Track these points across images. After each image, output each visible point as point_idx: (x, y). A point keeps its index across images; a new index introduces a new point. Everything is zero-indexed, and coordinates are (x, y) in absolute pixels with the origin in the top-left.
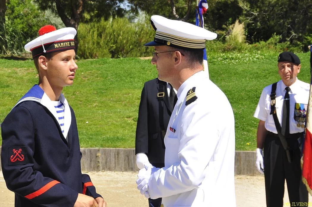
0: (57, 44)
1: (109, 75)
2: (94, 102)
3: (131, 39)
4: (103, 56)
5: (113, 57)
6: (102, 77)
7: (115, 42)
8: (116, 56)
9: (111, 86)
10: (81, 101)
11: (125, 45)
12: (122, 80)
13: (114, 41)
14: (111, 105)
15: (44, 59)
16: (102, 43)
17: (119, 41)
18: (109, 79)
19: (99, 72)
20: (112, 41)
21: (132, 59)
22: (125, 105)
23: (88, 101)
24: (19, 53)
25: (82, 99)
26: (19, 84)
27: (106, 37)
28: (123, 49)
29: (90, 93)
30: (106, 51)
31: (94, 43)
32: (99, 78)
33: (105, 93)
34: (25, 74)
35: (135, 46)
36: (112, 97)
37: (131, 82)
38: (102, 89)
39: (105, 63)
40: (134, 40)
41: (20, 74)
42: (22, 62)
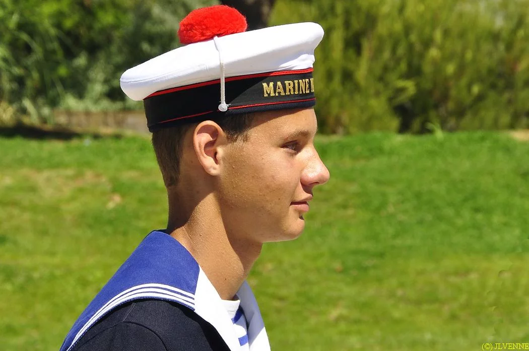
0: (271, 84)
1: (392, 199)
2: (333, 302)
3: (474, 60)
4: (367, 126)
5: (404, 128)
6: (366, 206)
7: (414, 72)
8: (416, 124)
9: (398, 242)
10: (281, 299)
11: (452, 83)
12: (440, 218)
13: (410, 65)
14: (397, 314)
15: (214, 133)
16: (362, 72)
17: (427, 68)
18: (391, 216)
19: (353, 188)
20: (403, 66)
21: (483, 139)
22: (454, 317)
23: (310, 300)
24: (46, 111)
25: (283, 292)
26: (44, 233)
27: (378, 51)
28: (445, 97)
29: (318, 270)
30: (378, 105)
31: (329, 76)
32: (350, 212)
33: (375, 267)
34: (67, 191)
35: (493, 86)
36: (402, 285)
37: (476, 226)
38: (365, 253)
39: (377, 151)
40: (486, 62)
41: (48, 194)
42: (57, 146)
